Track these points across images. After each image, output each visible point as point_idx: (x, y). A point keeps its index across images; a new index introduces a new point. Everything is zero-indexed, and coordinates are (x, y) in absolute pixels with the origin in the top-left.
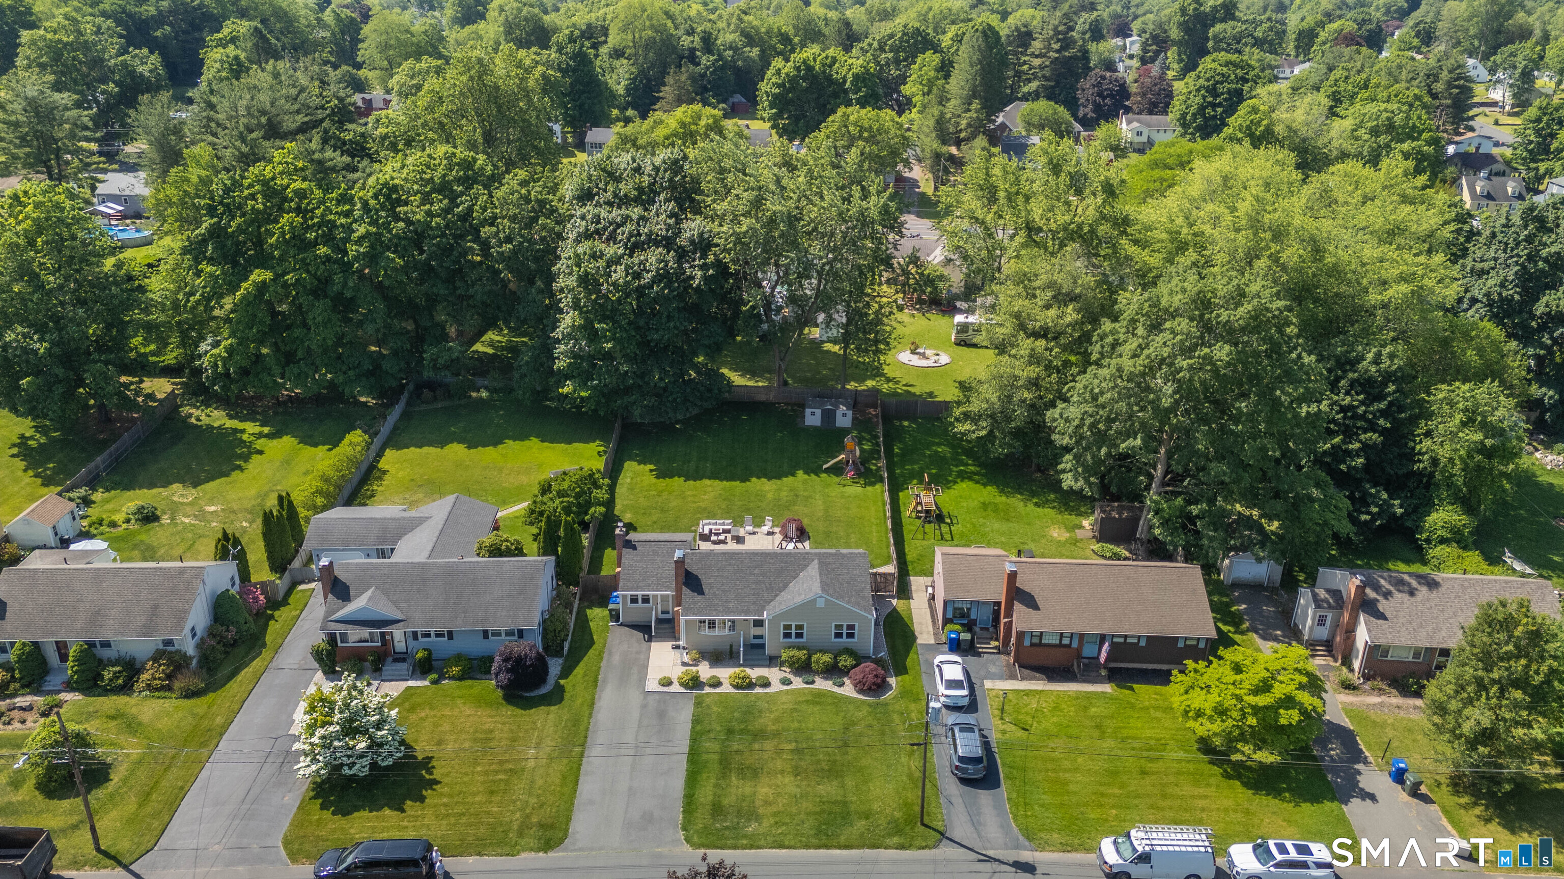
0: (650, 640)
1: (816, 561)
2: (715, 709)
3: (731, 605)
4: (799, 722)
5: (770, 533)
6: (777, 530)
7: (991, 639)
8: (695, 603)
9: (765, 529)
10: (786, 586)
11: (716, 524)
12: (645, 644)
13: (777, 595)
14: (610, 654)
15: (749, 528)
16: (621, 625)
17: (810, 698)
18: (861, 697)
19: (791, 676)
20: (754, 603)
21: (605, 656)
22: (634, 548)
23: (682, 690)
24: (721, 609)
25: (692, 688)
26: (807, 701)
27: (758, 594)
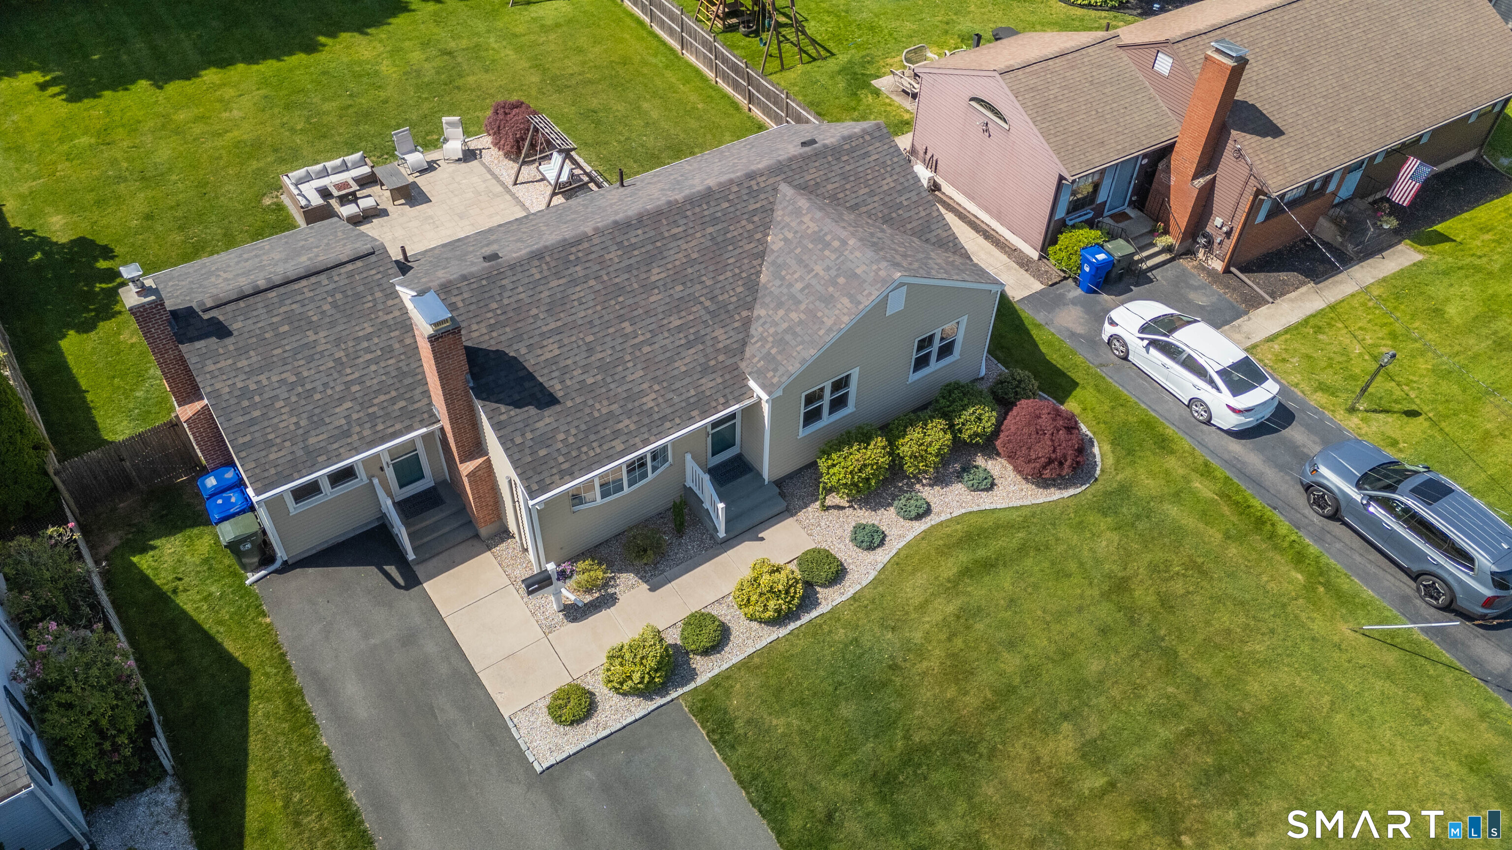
0: (412, 581)
1: (786, 190)
2: (779, 723)
3: (648, 401)
4: (1011, 645)
5: (470, 155)
6: (484, 141)
7: (1153, 232)
8: (545, 440)
9: (454, 146)
10: (753, 287)
11: (325, 173)
12: (406, 600)
13: (747, 323)
14: (324, 687)
15: (416, 158)
16: (286, 567)
17: (963, 557)
18: (1055, 495)
19: (865, 516)
20: (705, 370)
21: (313, 702)
22: (220, 331)
23: (640, 708)
24: (626, 423)
25: (662, 689)
26: (966, 572)
27: (699, 339)
